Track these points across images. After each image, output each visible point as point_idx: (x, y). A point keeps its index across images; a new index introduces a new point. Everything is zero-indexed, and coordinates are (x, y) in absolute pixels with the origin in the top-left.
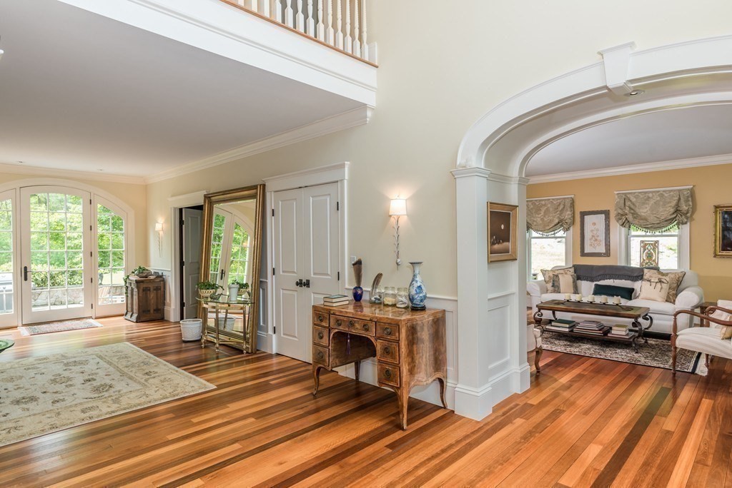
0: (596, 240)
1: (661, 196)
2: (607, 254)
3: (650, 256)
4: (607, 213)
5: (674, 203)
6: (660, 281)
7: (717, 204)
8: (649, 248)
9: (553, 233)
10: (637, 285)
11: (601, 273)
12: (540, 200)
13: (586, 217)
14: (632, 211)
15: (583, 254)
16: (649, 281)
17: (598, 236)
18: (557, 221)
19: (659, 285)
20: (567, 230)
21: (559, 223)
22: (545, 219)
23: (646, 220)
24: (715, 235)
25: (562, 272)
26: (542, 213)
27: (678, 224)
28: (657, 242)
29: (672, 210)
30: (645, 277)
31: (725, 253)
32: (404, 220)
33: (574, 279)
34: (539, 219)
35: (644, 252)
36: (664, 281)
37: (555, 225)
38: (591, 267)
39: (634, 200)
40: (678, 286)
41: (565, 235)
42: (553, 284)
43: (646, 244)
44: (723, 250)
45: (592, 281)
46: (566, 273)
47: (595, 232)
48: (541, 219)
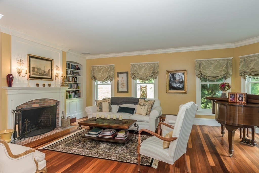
0: (123, 85)
1: (148, 65)
2: (127, 92)
3: (144, 93)
4: (127, 73)
5: (152, 69)
7: (167, 70)
8: (144, 89)
9: (106, 82)
11: (122, 101)
12: (100, 66)
13: (119, 74)
14: (137, 72)
15: (118, 92)
16: (140, 105)
17: (124, 84)
18: (107, 76)
19: (143, 106)
20: (112, 80)
21: (108, 77)
22: (103, 75)
23: (142, 76)
24: (167, 83)
25: (105, 101)
26: (101, 73)
27: (154, 78)
28: (146, 86)
29: (152, 72)
30: (139, 103)
31: (170, 91)
33: (109, 104)
34: (100, 75)
35: (141, 91)
36: (146, 105)
37: (106, 78)
39: (137, 67)
40: (152, 107)
41: (111, 83)
42: (100, 107)
43: (142, 87)
44: (170, 90)
45: (118, 105)
46: (106, 102)
47: (123, 82)
48: (101, 75)
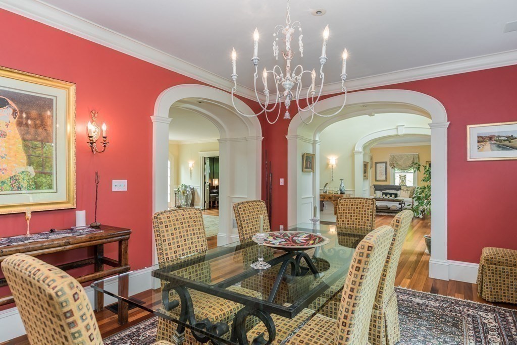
0: (381, 174)
1: (407, 156)
2: (386, 180)
3: (403, 181)
4: (386, 163)
5: (412, 160)
6: (407, 190)
7: (427, 160)
10: (398, 192)
11: (384, 188)
13: (377, 164)
14: (396, 163)
15: (376, 180)
16: (403, 190)
19: (407, 192)
23: (401, 166)
27: (413, 168)
28: (405, 175)
29: (411, 163)
30: (401, 189)
32: (334, 166)
33: (374, 190)
35: (400, 179)
38: (381, 186)
39: (397, 158)
40: (414, 192)
43: (401, 176)
45: (381, 191)
47: (381, 171)
